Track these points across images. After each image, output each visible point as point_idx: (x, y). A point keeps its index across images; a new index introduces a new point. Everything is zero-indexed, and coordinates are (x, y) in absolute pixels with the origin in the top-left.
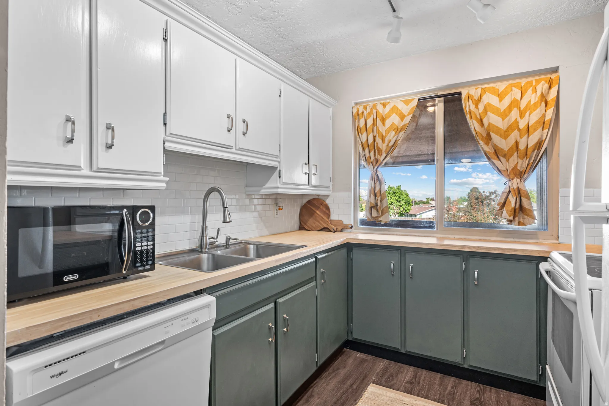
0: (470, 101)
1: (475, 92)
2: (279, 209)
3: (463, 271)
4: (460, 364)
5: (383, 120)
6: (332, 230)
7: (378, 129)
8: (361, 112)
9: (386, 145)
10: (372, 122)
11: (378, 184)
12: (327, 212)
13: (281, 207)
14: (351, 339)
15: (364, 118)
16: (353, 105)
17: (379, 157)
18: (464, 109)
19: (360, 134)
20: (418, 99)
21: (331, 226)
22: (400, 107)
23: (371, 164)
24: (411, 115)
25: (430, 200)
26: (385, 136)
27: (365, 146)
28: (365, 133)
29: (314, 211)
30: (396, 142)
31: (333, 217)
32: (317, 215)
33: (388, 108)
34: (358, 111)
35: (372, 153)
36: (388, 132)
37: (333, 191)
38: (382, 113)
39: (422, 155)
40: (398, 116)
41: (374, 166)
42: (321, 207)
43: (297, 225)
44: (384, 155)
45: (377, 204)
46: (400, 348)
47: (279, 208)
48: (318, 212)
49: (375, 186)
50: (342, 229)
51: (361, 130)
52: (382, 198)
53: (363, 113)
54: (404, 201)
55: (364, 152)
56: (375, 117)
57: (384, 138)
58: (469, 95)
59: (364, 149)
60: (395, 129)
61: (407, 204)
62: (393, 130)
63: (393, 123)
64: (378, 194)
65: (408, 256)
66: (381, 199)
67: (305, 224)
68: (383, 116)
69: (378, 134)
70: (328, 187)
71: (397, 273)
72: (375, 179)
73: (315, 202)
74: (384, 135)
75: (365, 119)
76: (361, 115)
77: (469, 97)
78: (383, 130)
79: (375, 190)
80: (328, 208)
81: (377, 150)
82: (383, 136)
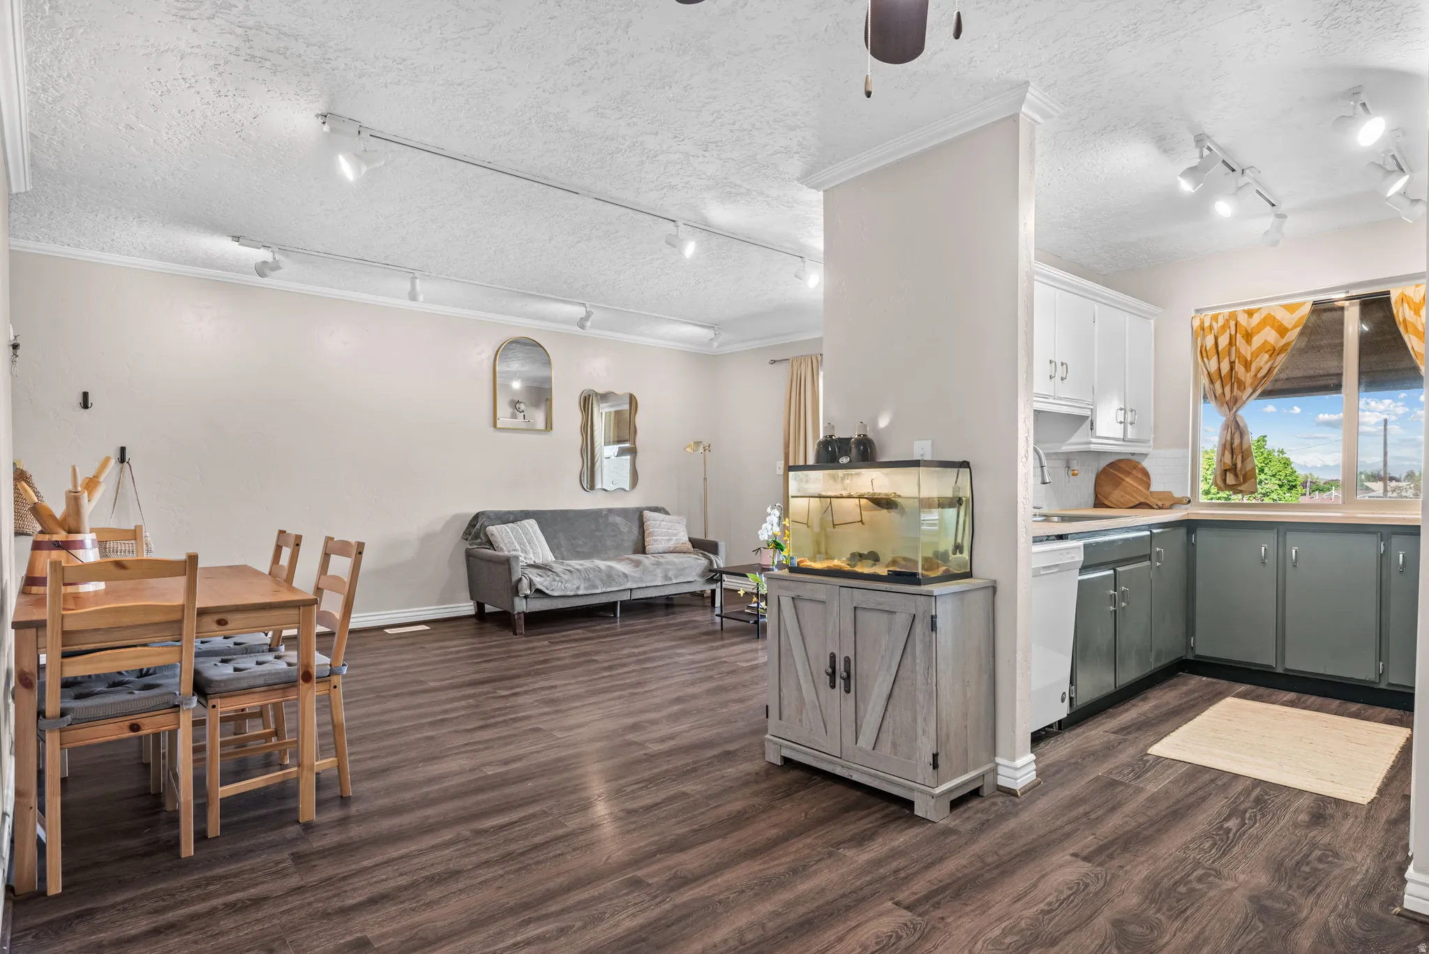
0: (1406, 305)
1: (1415, 290)
2: (1073, 475)
3: (1381, 554)
4: (1372, 682)
5: (1248, 337)
6: (1155, 507)
7: (1237, 351)
8: (1207, 324)
9: (1252, 374)
10: (1227, 342)
11: (1237, 436)
12: (1145, 479)
13: (1076, 472)
14: (1190, 657)
15: (1213, 335)
16: (1193, 314)
17: (1240, 393)
18: (1396, 317)
19: (1205, 360)
20: (1312, 303)
21: (1152, 501)
22: (1278, 317)
23: (1225, 405)
24: (1299, 329)
25: (1366, 478)
26: (1251, 360)
27: (1215, 377)
28: (1215, 358)
29: (1121, 478)
30: (1272, 370)
31: (1155, 487)
32: (1127, 485)
33: (1256, 319)
34: (1202, 322)
35: (1227, 389)
36: (1256, 354)
37: (1155, 447)
38: (1245, 325)
39: (1324, 376)
40: (1276, 331)
41: (1231, 408)
42: (1134, 472)
43: (1091, 500)
44: (1249, 390)
45: (1235, 465)
46: (1274, 666)
47: (1072, 472)
48: (1128, 480)
49: (1232, 438)
50: (1171, 505)
51: (1207, 353)
52: (1244, 455)
53: (1211, 327)
54: (1277, 482)
55: (1212, 386)
56: (1233, 333)
57: (1248, 365)
58: (1404, 297)
59: (1212, 382)
60: (1269, 350)
61: (1285, 488)
62: (1266, 352)
63: (1266, 341)
64: (1237, 451)
65: (1290, 537)
66: (1242, 457)
67: (1106, 498)
68: (1246, 330)
69: (1239, 359)
70: (1146, 441)
71: (1271, 561)
72: (1233, 428)
73: (1123, 465)
74: (1249, 359)
75: (1215, 336)
76: (1207, 330)
77: (1403, 299)
78: (1246, 351)
79: (1232, 444)
80: (1146, 474)
81: (1235, 383)
82: (1246, 360)
